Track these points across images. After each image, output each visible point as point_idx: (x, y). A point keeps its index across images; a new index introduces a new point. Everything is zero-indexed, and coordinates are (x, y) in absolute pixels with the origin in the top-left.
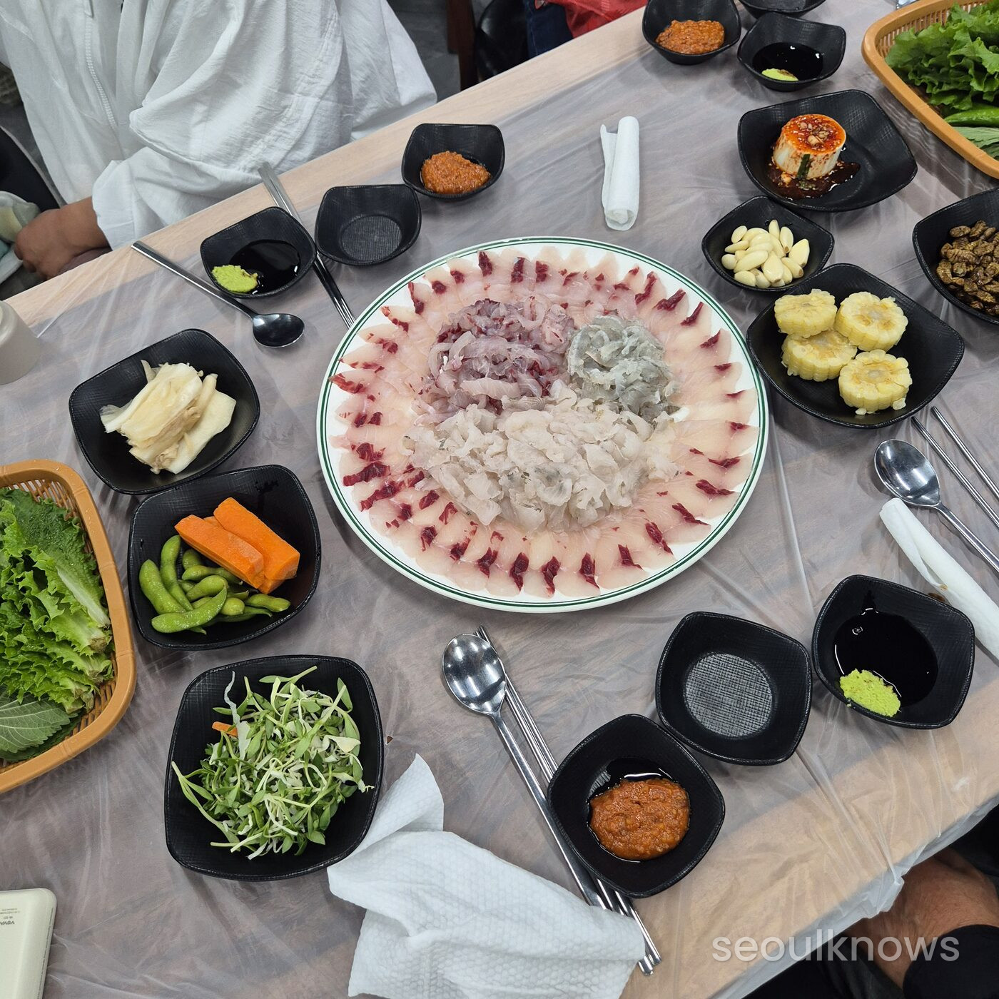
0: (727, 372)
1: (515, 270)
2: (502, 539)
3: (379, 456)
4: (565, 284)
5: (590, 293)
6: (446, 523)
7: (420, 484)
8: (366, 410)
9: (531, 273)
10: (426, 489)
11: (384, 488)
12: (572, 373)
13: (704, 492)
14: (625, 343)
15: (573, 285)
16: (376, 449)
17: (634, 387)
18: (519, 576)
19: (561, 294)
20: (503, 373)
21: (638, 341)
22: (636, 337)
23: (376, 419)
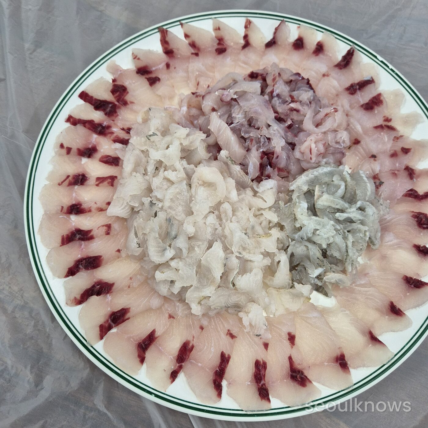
0: (394, 316)
1: (358, 84)
2: (108, 234)
3: (125, 103)
4: (376, 127)
5: (384, 152)
6: (97, 185)
7: (118, 145)
8: (156, 70)
9: (365, 96)
10: (117, 152)
11: (100, 125)
12: (292, 188)
13: (254, 371)
14: (349, 210)
15: (380, 135)
16: (128, 98)
17: (310, 246)
18: (80, 268)
19: (366, 132)
20: (246, 136)
21: (360, 220)
22: (362, 215)
23: (153, 81)
